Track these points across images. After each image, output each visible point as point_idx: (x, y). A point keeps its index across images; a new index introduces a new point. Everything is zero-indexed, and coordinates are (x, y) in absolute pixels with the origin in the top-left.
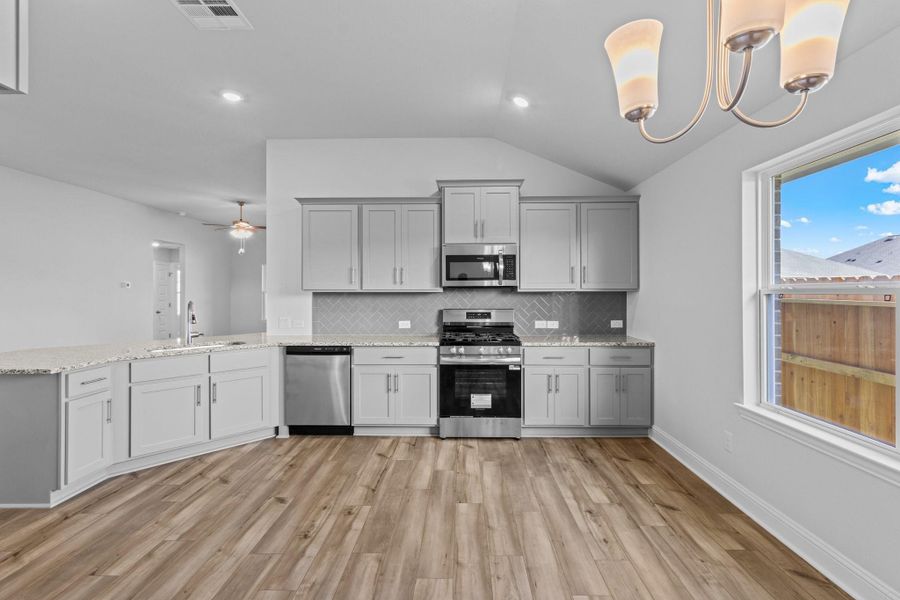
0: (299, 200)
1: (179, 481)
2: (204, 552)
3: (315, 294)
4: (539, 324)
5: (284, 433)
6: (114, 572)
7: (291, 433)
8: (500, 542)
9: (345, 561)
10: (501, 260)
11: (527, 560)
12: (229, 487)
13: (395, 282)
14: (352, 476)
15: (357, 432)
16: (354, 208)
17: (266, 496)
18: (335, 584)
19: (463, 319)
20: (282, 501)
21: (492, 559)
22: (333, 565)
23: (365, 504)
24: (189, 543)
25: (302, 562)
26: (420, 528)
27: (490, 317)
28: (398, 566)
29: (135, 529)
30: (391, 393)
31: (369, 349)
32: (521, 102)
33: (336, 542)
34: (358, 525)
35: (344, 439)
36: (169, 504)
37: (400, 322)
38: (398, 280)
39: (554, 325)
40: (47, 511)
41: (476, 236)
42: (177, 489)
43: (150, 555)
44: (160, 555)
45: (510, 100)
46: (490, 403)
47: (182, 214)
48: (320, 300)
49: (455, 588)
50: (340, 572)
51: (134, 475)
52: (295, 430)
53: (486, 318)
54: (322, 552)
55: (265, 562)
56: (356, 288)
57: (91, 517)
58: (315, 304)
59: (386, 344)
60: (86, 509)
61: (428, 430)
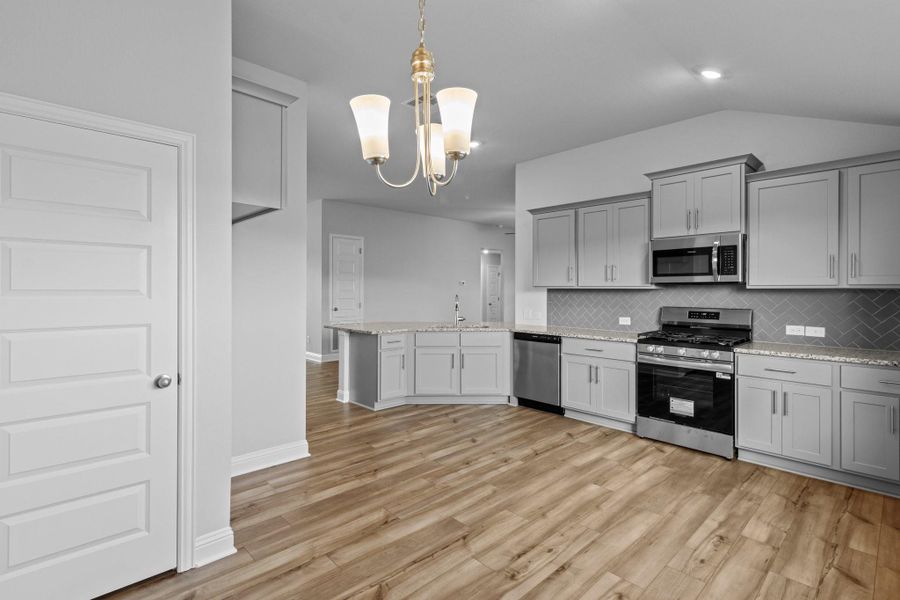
0: (531, 211)
1: (432, 415)
2: (415, 451)
3: (550, 291)
4: (792, 330)
5: (514, 403)
6: (374, 446)
7: (520, 404)
8: (594, 519)
9: (475, 483)
10: (715, 252)
11: (599, 537)
12: (455, 425)
13: (606, 279)
14: (532, 441)
15: (568, 414)
16: (571, 212)
17: (468, 436)
18: (456, 492)
19: (686, 319)
20: (474, 441)
21: (573, 523)
22: (466, 483)
23: (522, 460)
24: (411, 445)
25: (453, 474)
26: (544, 486)
27: (718, 318)
28: (502, 499)
29: (397, 431)
30: (593, 382)
31: (573, 340)
32: (711, 75)
33: (480, 473)
34: (504, 469)
35: (553, 417)
36: (419, 424)
37: (621, 319)
38: (609, 276)
39: (819, 332)
40: (372, 412)
41: (689, 228)
42: (429, 418)
43: (392, 444)
44: (396, 446)
45: (699, 74)
46: (692, 412)
47: (501, 226)
48: (552, 295)
49: (523, 526)
50: (466, 488)
51: (417, 405)
52: (524, 403)
53: (712, 318)
54: (467, 475)
55: (436, 467)
56: (573, 285)
57: (384, 420)
58: (549, 299)
59: (588, 337)
60: (386, 416)
61: (630, 427)
